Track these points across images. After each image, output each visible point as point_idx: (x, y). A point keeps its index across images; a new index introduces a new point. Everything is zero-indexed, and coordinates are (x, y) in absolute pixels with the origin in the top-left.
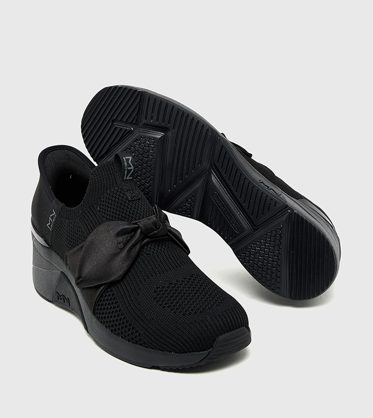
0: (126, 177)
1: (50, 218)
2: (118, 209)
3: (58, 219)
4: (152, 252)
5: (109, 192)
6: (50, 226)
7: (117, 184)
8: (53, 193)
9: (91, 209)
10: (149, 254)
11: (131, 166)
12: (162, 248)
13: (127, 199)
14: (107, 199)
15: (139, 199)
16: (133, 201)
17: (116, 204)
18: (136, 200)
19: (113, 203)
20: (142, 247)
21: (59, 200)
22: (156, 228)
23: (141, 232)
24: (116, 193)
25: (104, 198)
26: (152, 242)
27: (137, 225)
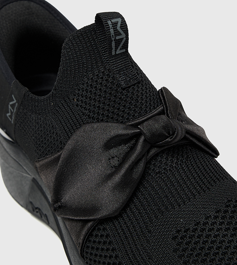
0: (116, 51)
1: (10, 107)
2: (107, 102)
3: (21, 110)
4: (165, 169)
5: (91, 76)
6: (11, 116)
7: (102, 62)
8: (10, 71)
9: (65, 101)
10: (159, 172)
11: (120, 34)
12: (178, 159)
13: (119, 85)
14: (88, 86)
15: (139, 83)
16: (129, 87)
17: (103, 94)
18: (134, 85)
19: (98, 92)
20: (148, 163)
21: (20, 82)
22: (169, 133)
23: (145, 140)
24: (102, 78)
25: (83, 84)
26: (163, 152)
27: (139, 128)
